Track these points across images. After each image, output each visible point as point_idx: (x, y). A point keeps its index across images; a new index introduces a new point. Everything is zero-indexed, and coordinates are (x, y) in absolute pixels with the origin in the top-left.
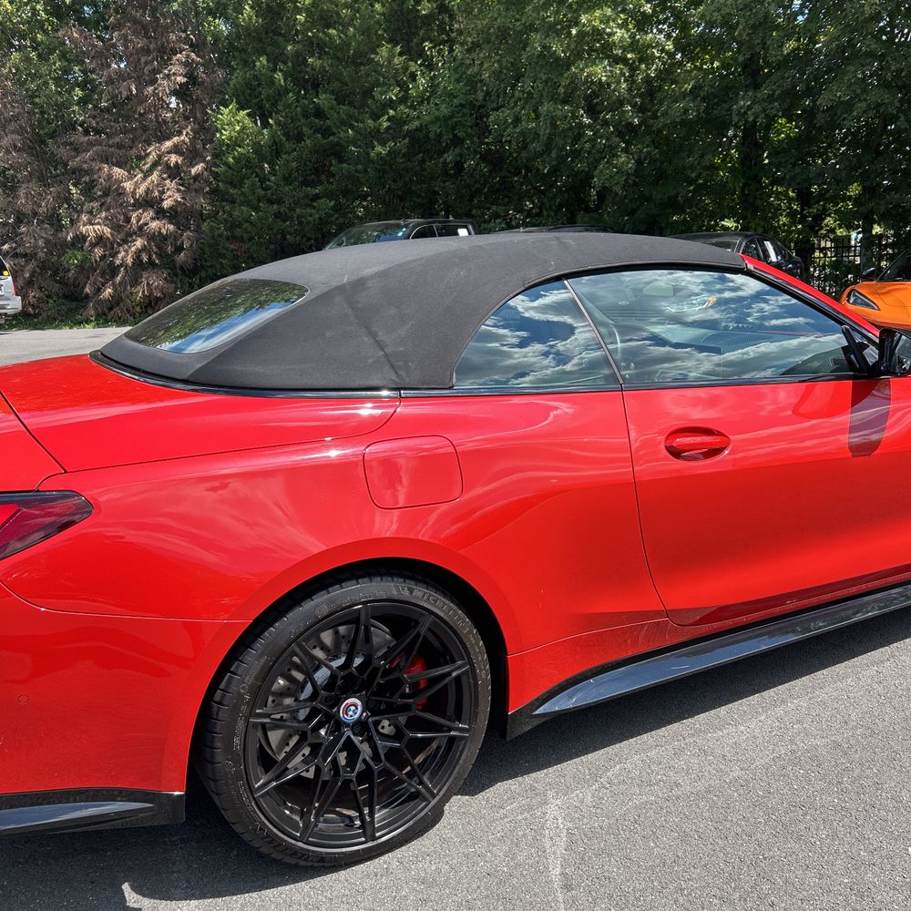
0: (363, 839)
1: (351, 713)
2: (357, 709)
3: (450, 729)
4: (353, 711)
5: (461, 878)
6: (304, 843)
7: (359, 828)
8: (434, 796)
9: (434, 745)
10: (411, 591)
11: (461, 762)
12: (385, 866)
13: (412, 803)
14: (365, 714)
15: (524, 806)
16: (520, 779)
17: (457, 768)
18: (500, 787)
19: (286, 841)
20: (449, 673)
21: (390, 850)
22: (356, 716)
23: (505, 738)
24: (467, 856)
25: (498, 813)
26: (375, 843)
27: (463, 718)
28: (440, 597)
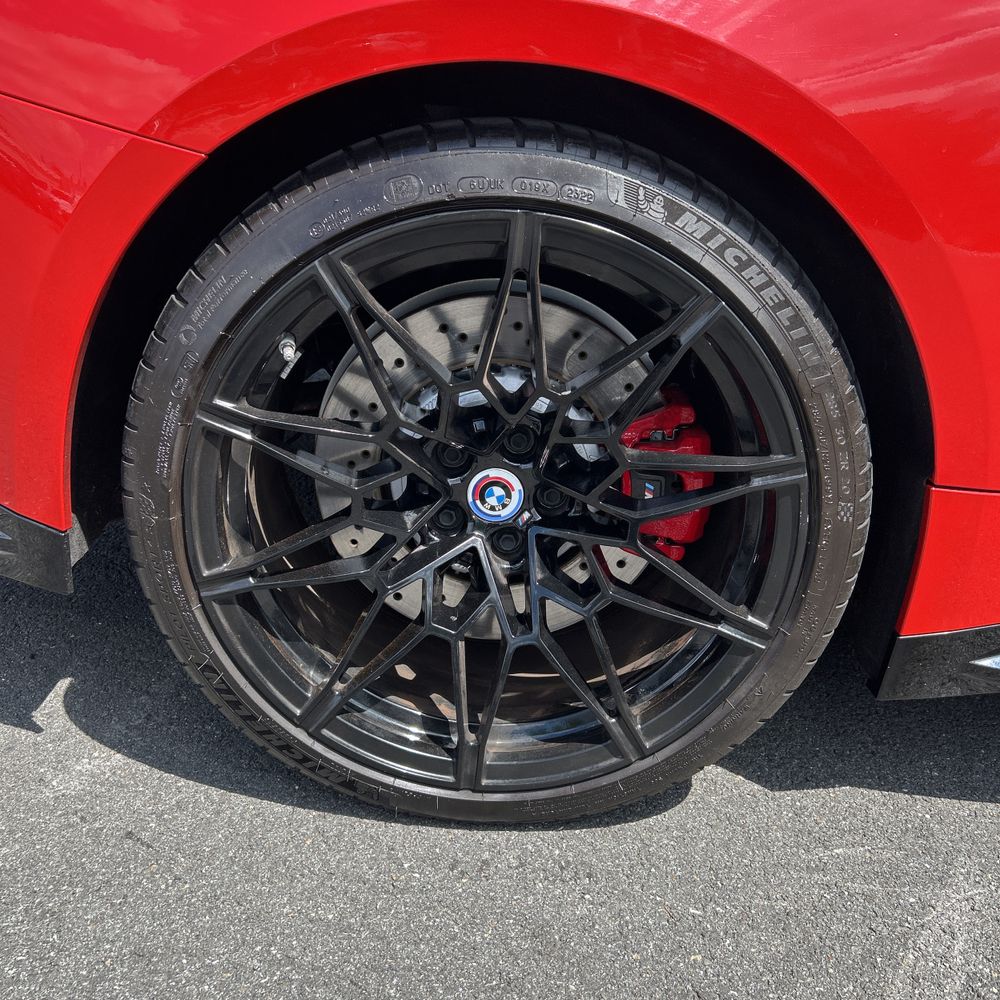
0: (450, 778)
1: (492, 501)
2: (509, 496)
3: (720, 618)
4: (499, 499)
5: (628, 968)
6: (311, 735)
7: (449, 752)
8: (643, 754)
9: (683, 642)
10: (673, 212)
11: (730, 702)
12: (486, 856)
13: (587, 748)
14: (526, 515)
15: (881, 862)
16: (902, 798)
17: (717, 714)
18: (844, 797)
19: (265, 715)
20: (745, 476)
21: (520, 826)
22: (505, 513)
23: (875, 692)
24: (674, 919)
25: (808, 851)
26: (477, 797)
27: (761, 601)
28: (760, 258)
